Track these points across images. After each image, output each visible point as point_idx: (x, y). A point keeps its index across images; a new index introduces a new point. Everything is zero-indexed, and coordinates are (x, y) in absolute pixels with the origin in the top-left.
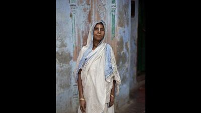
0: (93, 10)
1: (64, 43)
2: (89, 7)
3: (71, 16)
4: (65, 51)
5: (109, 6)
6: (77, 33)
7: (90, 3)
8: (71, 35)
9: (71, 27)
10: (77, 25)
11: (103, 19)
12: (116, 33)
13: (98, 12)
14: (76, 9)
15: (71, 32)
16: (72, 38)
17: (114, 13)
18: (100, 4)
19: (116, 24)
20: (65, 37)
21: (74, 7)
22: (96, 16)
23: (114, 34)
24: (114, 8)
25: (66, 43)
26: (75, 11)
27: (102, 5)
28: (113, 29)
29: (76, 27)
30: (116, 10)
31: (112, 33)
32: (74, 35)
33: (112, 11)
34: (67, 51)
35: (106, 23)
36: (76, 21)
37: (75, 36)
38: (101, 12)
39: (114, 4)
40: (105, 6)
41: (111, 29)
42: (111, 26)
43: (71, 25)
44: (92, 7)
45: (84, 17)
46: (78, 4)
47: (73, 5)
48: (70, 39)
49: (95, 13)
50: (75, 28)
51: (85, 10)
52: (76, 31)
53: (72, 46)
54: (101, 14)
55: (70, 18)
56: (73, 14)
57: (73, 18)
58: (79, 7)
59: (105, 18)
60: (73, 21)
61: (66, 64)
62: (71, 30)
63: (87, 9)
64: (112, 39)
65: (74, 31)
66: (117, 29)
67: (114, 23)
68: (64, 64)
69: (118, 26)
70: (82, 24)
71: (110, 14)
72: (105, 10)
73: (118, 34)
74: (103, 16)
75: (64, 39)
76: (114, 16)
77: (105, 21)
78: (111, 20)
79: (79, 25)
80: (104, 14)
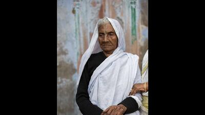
0: (107, 4)
1: (64, 49)
3: (74, 12)
4: (65, 60)
6: (82, 35)
8: (74, 38)
9: (75, 28)
10: (83, 24)
11: (119, 15)
12: (137, 33)
13: (113, 6)
15: (74, 35)
16: (75, 43)
17: (133, 6)
19: (137, 21)
20: (65, 42)
22: (111, 12)
23: (135, 35)
25: (66, 50)
26: (79, 4)
28: (134, 28)
29: (81, 28)
30: (137, 1)
31: (133, 34)
32: (78, 38)
33: (131, 3)
34: (68, 61)
35: (124, 21)
37: (80, 40)
38: (117, 5)
41: (131, 29)
42: (130, 25)
43: (74, 26)
44: (104, 1)
45: (92, 13)
48: (73, 44)
49: (109, 8)
50: (79, 29)
51: (94, 4)
52: (81, 32)
53: (76, 53)
54: (117, 8)
55: (72, 15)
56: (76, 9)
57: (77, 15)
59: (122, 15)
60: (77, 19)
61: (67, 78)
62: (75, 31)
63: (98, 3)
64: (133, 43)
65: (77, 33)
66: (139, 28)
67: (135, 20)
68: (64, 79)
69: (142, 24)
70: (90, 23)
71: (129, 7)
72: (121, 3)
73: (141, 35)
74: (120, 11)
75: (63, 44)
76: (135, 10)
77: (123, 18)
78: (131, 15)
79: (85, 24)
80: (120, 8)
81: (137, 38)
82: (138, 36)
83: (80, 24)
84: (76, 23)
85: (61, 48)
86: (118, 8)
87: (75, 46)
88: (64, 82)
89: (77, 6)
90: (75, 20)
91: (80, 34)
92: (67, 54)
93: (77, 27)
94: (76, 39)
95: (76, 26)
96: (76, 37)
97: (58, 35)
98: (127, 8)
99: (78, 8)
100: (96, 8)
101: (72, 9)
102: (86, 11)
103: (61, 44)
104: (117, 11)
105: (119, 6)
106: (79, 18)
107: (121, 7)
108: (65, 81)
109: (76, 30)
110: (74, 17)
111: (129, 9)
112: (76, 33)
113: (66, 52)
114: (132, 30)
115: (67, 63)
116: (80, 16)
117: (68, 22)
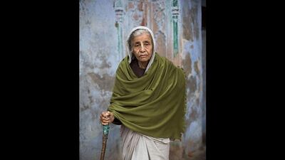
0: (148, 18)
1: (107, 62)
2: (141, 13)
3: (117, 25)
4: (109, 73)
5: (169, 10)
7: (144, 6)
8: (117, 52)
9: (117, 42)
10: (125, 38)
11: (161, 29)
12: (179, 47)
13: (155, 20)
14: (123, 16)
15: (117, 48)
16: (118, 56)
17: (176, 20)
18: (157, 9)
19: (179, 35)
20: (108, 55)
21: (120, 13)
22: (152, 25)
23: (177, 48)
24: (176, 12)
25: (110, 63)
26: (122, 18)
27: (159, 10)
28: (176, 42)
30: (179, 16)
31: (174, 48)
32: (121, 52)
33: (174, 17)
34: (111, 74)
35: (166, 35)
36: (123, 32)
37: (122, 54)
38: (158, 19)
39: (176, 8)
40: (164, 11)
41: (173, 42)
42: (173, 39)
43: (117, 39)
44: (146, 14)
46: (126, 9)
47: (119, 11)
48: (116, 56)
50: (122, 42)
51: (136, 17)
54: (158, 22)
55: (116, 29)
56: (119, 23)
57: (120, 28)
58: (127, 13)
59: (164, 28)
60: (120, 33)
63: (140, 16)
64: (174, 57)
66: (181, 40)
67: (177, 34)
68: (107, 92)
72: (163, 17)
73: (183, 48)
74: (162, 25)
75: (107, 57)
76: (177, 23)
77: (165, 32)
78: (173, 29)
80: (162, 22)
81: (179, 51)
82: (179, 49)
83: (123, 37)
84: (119, 37)
86: (160, 22)
87: (118, 59)
88: (107, 95)
89: (121, 20)
90: (118, 33)
91: (122, 47)
92: (111, 67)
93: (120, 40)
94: (119, 53)
96: (118, 50)
98: (169, 20)
99: (121, 22)
100: (138, 21)
101: (115, 22)
102: (129, 25)
104: (159, 24)
105: (161, 20)
106: (121, 31)
107: (163, 20)
109: (119, 44)
110: (117, 31)
111: (171, 24)
112: (119, 46)
113: (110, 65)
116: (123, 29)
117: (111, 36)
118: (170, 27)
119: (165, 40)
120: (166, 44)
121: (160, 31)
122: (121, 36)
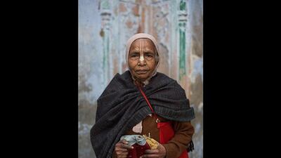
0: (146, 25)
1: (87, 83)
2: (137, 19)
3: (102, 34)
4: (88, 99)
5: (174, 15)
6: (112, 67)
7: (140, 11)
8: (101, 70)
9: (102, 56)
10: (113, 51)
11: (163, 41)
12: (187, 65)
13: (155, 28)
14: (111, 22)
15: (102, 65)
16: (102, 76)
17: (183, 29)
18: (157, 14)
19: (186, 50)
20: (89, 73)
21: (107, 17)
23: (184, 67)
24: (183, 18)
25: (90, 85)
26: (109, 24)
27: (161, 16)
28: (182, 59)
29: (111, 56)
30: (188, 24)
31: (180, 67)
32: (106, 69)
33: (180, 25)
34: (92, 100)
35: (169, 48)
36: (110, 44)
37: (109, 73)
38: (160, 28)
39: (183, 12)
40: (168, 17)
41: (178, 59)
42: (178, 54)
43: (102, 53)
44: (143, 21)
46: (116, 12)
47: (105, 14)
48: (99, 77)
50: (108, 57)
51: (129, 24)
52: (111, 61)
54: (160, 31)
55: (100, 38)
56: (105, 31)
57: (106, 38)
58: (116, 18)
59: (167, 40)
60: (106, 44)
62: (102, 60)
63: (135, 23)
65: (106, 62)
66: (189, 58)
67: (184, 48)
68: (84, 125)
69: (193, 53)
70: (123, 49)
71: (176, 30)
72: (166, 24)
73: (192, 68)
74: (164, 35)
75: (86, 76)
76: (184, 34)
77: (168, 45)
78: (178, 41)
79: (117, 52)
80: (164, 32)
81: (187, 72)
82: (187, 69)
83: (110, 51)
84: (104, 50)
85: (83, 82)
86: (162, 31)
87: (102, 80)
88: (85, 129)
89: (107, 27)
90: (103, 45)
91: (109, 64)
92: (91, 90)
93: (106, 54)
94: (104, 71)
95: (104, 53)
96: (103, 68)
97: (80, 65)
98: (173, 31)
99: (108, 29)
100: (132, 30)
101: (99, 30)
102: (119, 34)
103: (83, 76)
104: (161, 34)
105: (164, 29)
107: (166, 29)
108: (87, 127)
109: (104, 59)
110: (102, 40)
111: (176, 33)
112: (104, 63)
113: (90, 88)
114: (180, 61)
115: (90, 102)
116: (110, 39)
117: (93, 48)
118: (175, 38)
119: (167, 56)
120: (169, 62)
121: (162, 44)
122: (108, 48)
